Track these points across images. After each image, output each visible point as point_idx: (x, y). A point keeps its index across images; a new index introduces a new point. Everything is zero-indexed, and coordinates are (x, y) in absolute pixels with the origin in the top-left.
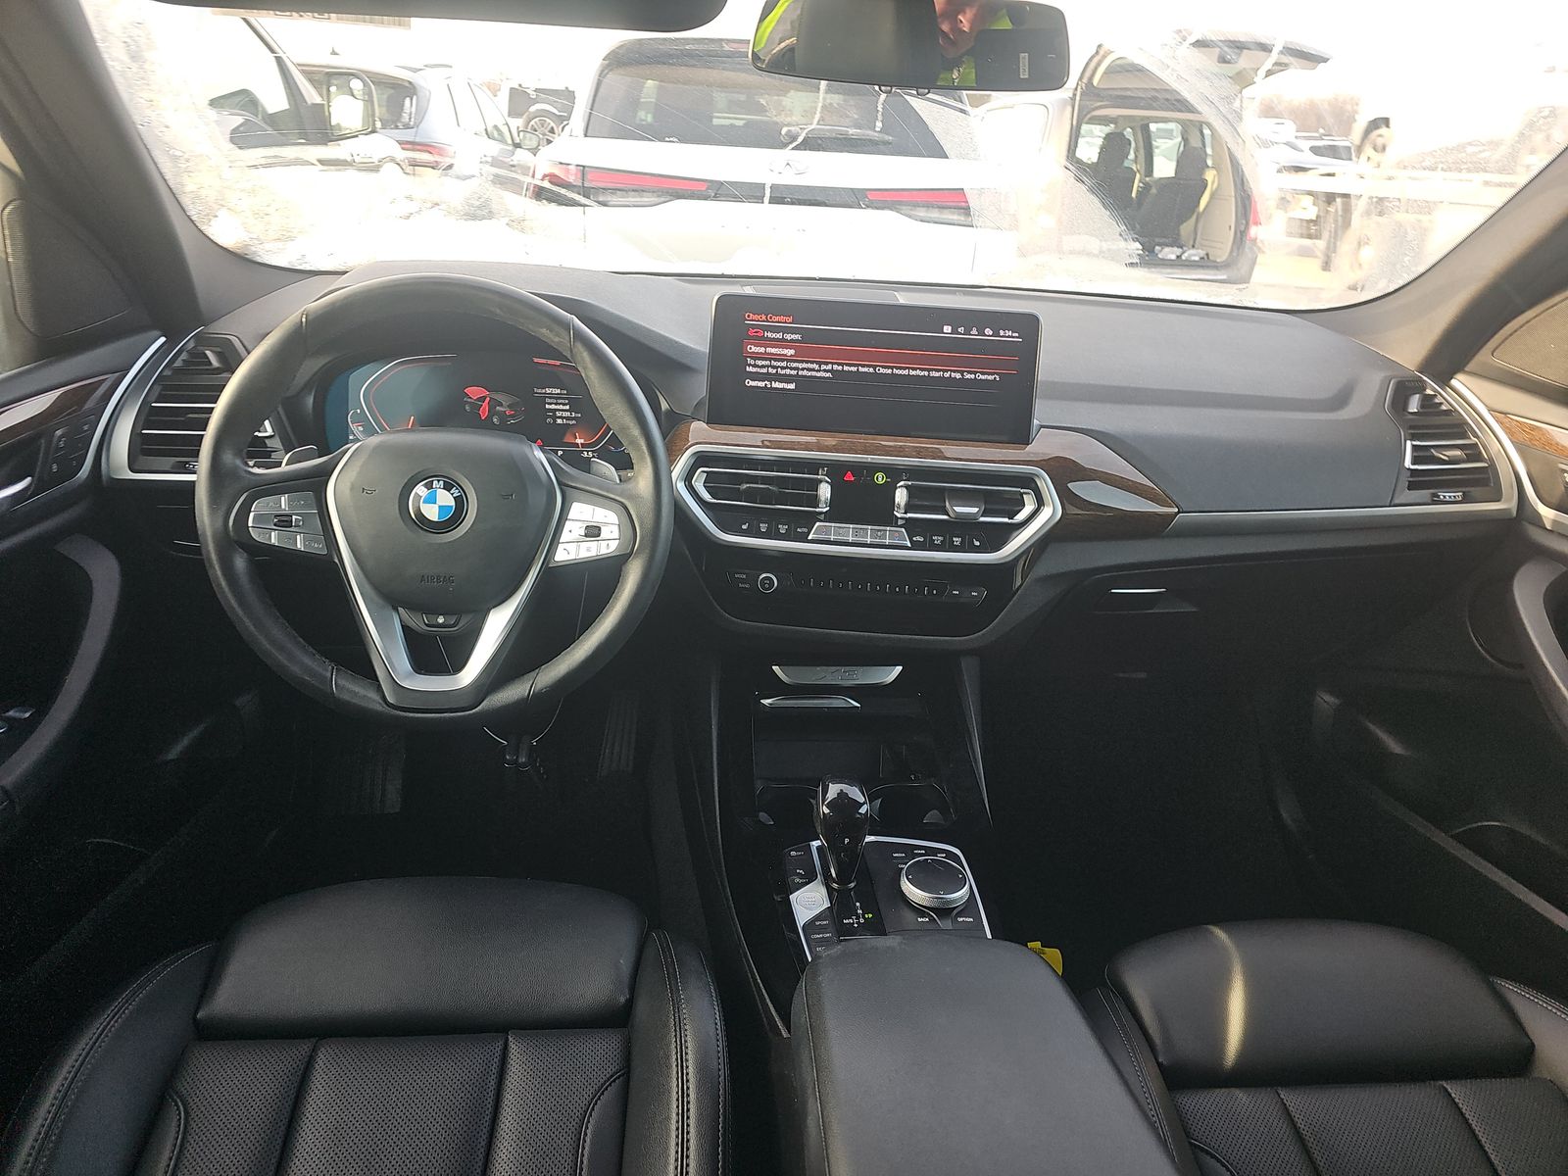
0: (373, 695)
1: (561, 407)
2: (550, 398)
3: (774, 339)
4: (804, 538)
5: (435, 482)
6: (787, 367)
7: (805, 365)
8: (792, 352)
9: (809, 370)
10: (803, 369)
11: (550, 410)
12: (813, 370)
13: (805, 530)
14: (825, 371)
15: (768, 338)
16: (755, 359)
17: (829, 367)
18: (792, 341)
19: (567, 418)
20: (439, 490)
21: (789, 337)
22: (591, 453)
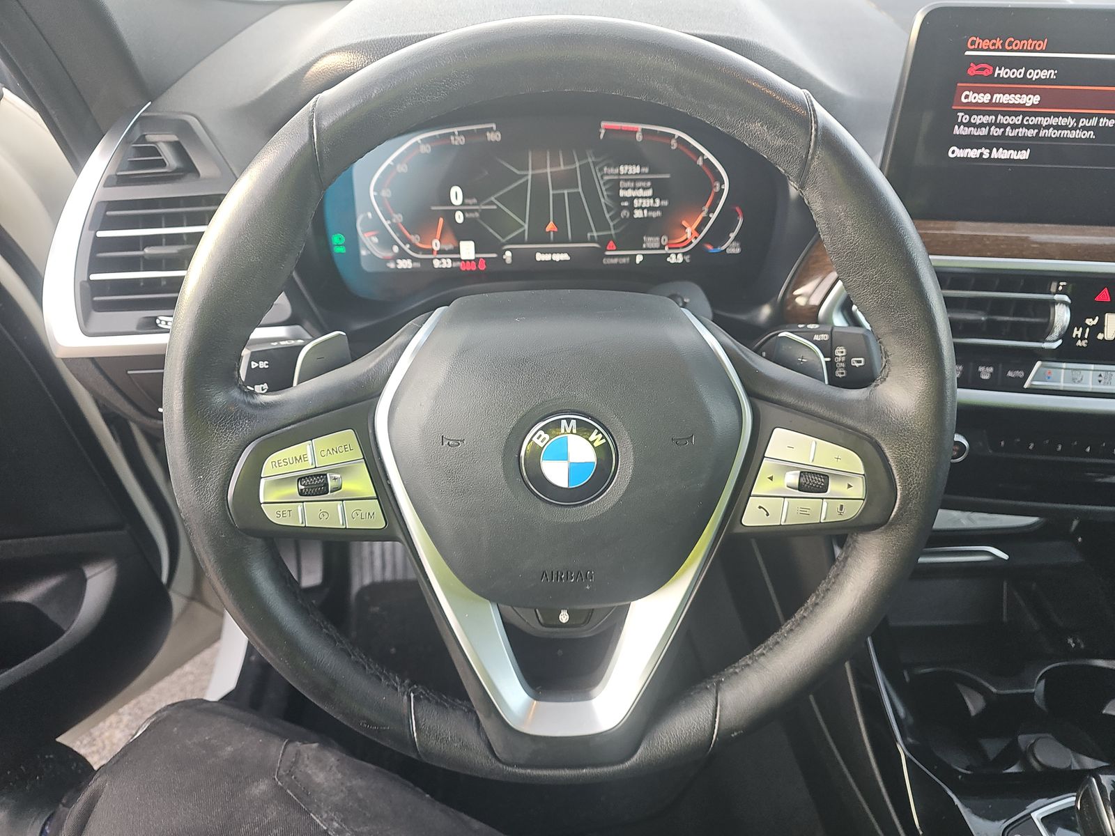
0: (472, 737)
1: (640, 193)
2: (626, 180)
3: (1009, 80)
4: (1017, 387)
5: (564, 423)
6: (1022, 125)
7: (1053, 121)
8: (1036, 99)
9: (1058, 127)
10: (1048, 127)
11: (625, 199)
12: (1065, 128)
13: (1020, 374)
14: (1085, 128)
15: (1000, 80)
16: (970, 113)
17: (1094, 122)
18: (1039, 81)
19: (650, 209)
20: (570, 436)
21: (1034, 75)
22: (680, 256)
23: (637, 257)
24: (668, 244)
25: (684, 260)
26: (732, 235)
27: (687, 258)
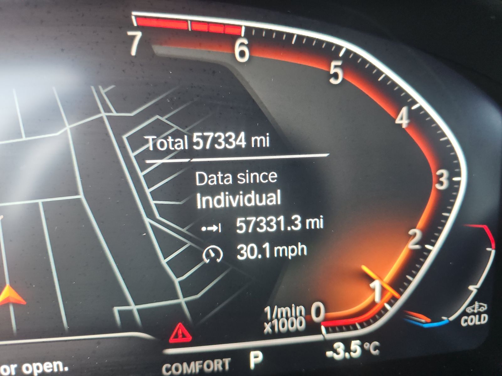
1: (251, 199)
2: (211, 168)
11: (211, 216)
19: (278, 238)
22: (355, 345)
23: (252, 354)
24: (326, 319)
25: (365, 352)
26: (473, 289)
27: (372, 347)
